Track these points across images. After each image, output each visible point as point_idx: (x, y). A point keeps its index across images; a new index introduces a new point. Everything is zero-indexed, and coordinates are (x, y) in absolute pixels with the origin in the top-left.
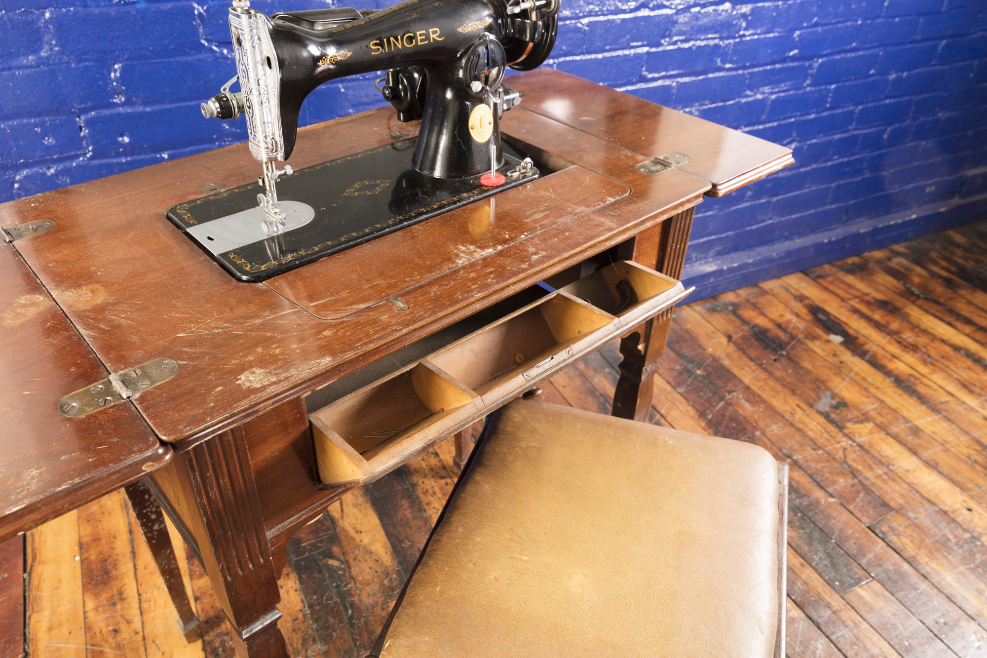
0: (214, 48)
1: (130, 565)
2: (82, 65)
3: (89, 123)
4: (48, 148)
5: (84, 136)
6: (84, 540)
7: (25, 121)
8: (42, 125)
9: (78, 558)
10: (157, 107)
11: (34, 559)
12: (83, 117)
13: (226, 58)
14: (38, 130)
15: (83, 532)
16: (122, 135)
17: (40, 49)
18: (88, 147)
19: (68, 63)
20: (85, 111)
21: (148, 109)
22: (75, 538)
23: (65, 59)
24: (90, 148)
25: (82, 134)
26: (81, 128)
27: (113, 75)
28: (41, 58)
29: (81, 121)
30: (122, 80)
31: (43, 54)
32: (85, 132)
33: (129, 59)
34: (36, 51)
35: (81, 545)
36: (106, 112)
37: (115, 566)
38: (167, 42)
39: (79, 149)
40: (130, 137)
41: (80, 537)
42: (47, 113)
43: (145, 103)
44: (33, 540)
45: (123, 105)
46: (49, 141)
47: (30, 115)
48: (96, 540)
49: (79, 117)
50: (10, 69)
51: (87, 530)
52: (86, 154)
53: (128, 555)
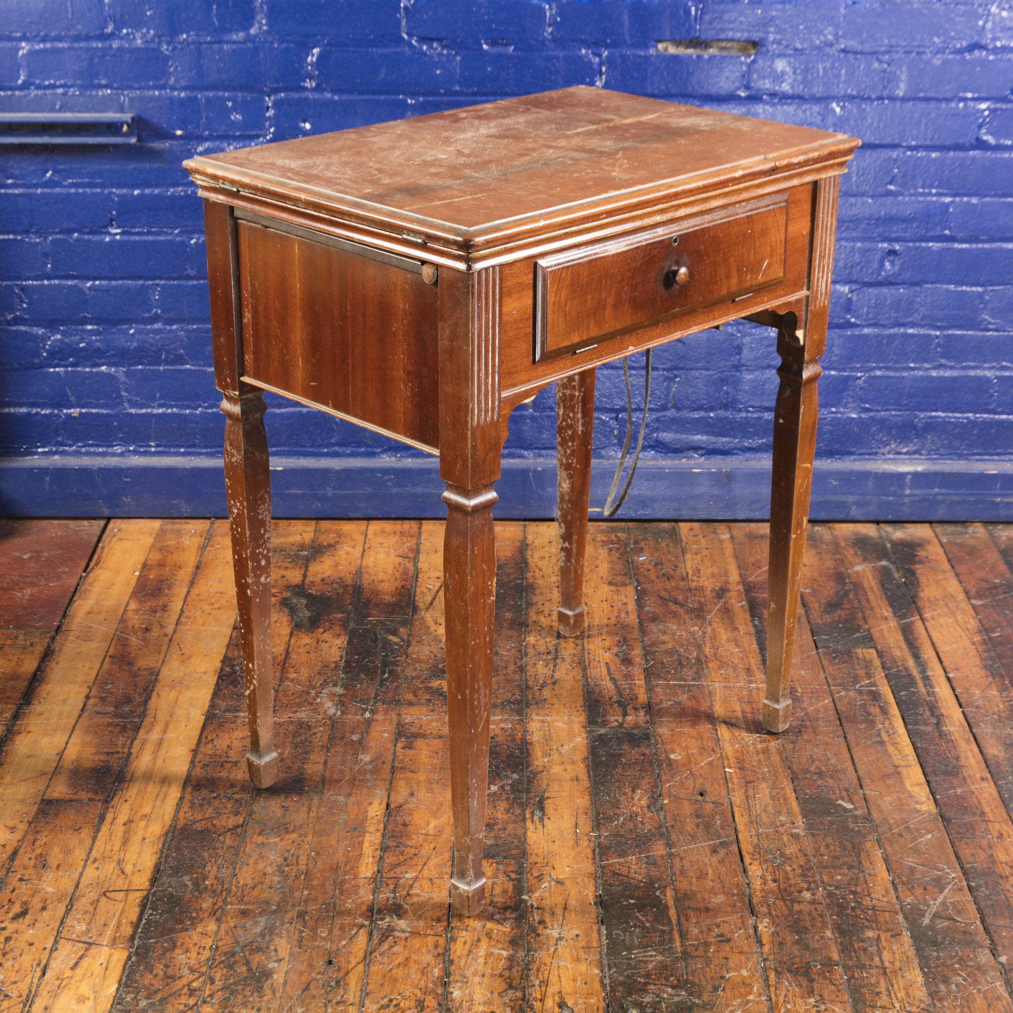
0: (414, 42)
1: (185, 590)
2: (284, 45)
3: (277, 104)
4: (233, 123)
5: (269, 118)
6: (150, 562)
7: (221, 93)
8: (234, 100)
9: (137, 573)
10: (345, 97)
11: (97, 564)
12: (272, 98)
13: (424, 54)
14: (230, 104)
15: (151, 556)
16: (305, 121)
17: (251, 26)
18: (270, 127)
19: (272, 43)
20: (276, 91)
21: (336, 98)
22: (142, 558)
23: (270, 39)
24: (272, 130)
25: (268, 114)
26: (268, 108)
27: (309, 59)
28: (249, 35)
29: (269, 101)
30: (318, 64)
31: (252, 31)
32: (270, 113)
33: (328, 44)
34: (246, 28)
35: (145, 566)
36: (295, 95)
37: (169, 588)
38: (367, 31)
39: (261, 129)
40: (312, 124)
41: (147, 560)
42: (242, 88)
43: (335, 91)
44: (102, 552)
45: (313, 90)
46: (237, 117)
47: (226, 88)
48: (161, 565)
49: (269, 96)
50: (220, 42)
51: (156, 557)
52: (265, 136)
53: (187, 582)
